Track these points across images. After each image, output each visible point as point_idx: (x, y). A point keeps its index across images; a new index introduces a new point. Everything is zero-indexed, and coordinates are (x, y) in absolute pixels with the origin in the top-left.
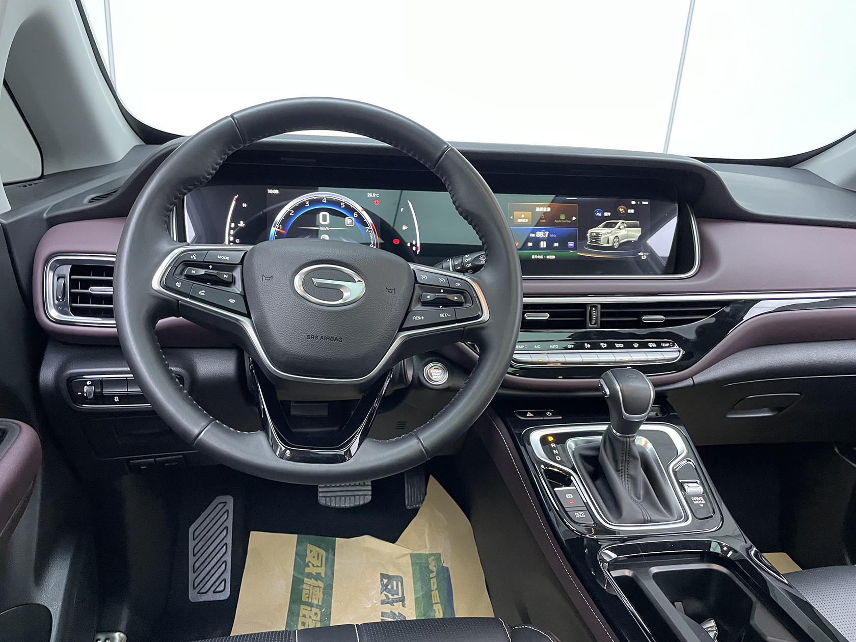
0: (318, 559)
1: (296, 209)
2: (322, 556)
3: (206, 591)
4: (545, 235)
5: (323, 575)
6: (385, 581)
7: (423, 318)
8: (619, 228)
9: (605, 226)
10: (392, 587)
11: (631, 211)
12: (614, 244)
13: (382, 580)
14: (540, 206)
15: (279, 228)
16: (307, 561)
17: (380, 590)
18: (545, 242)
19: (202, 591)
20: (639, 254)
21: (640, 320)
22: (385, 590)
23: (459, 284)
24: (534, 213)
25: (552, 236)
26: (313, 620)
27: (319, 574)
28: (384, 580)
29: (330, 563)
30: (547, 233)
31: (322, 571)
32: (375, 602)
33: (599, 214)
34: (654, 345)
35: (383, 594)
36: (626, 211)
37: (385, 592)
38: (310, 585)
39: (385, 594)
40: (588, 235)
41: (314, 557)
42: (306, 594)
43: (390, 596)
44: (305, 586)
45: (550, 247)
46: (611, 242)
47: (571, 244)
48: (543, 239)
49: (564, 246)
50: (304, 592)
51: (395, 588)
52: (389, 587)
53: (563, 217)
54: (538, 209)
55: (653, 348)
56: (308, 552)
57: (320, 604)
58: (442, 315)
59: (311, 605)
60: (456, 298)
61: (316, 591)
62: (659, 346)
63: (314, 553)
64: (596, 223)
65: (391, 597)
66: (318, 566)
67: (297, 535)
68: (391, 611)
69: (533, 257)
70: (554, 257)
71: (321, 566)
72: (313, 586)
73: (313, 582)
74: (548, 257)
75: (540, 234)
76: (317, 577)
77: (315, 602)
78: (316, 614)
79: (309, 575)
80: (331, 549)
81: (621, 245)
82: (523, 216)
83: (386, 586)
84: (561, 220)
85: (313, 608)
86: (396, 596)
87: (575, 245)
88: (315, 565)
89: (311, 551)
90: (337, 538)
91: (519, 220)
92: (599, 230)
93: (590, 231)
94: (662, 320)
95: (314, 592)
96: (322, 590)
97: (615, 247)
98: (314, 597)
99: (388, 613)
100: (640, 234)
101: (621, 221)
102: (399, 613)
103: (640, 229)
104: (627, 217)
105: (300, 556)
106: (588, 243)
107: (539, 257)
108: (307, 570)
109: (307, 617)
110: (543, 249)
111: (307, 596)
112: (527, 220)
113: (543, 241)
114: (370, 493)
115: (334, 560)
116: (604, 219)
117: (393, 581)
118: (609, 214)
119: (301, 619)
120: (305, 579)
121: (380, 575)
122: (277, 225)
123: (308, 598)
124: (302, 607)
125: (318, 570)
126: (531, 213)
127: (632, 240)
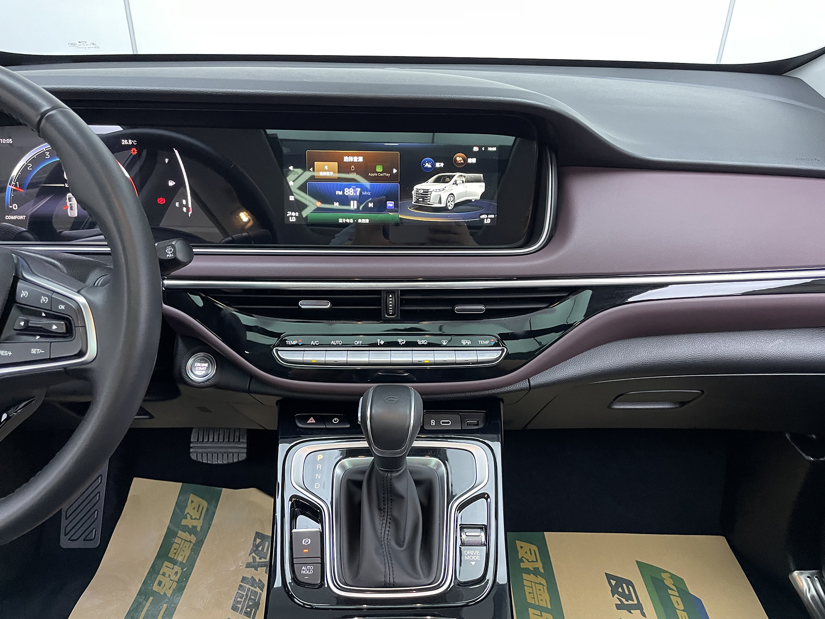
0: (198, 511)
1: (34, 161)
2: (203, 508)
3: (75, 539)
4: (355, 192)
5: (199, 529)
6: (258, 541)
7: (10, 354)
8: (455, 183)
9: (437, 181)
10: (263, 549)
11: (472, 161)
12: (448, 204)
13: (255, 540)
14: (349, 155)
15: (16, 186)
16: (185, 513)
17: (250, 550)
18: (355, 202)
19: (72, 538)
20: (482, 217)
21: (453, 310)
22: (254, 552)
23: (63, 307)
24: (341, 164)
25: (364, 193)
26: (171, 580)
27: (195, 527)
28: (257, 539)
29: (209, 516)
30: (359, 189)
31: (199, 524)
32: (240, 564)
33: (428, 165)
35: (251, 556)
36: (465, 160)
37: (253, 554)
38: (182, 539)
39: (253, 556)
40: (413, 192)
41: (194, 509)
42: (175, 549)
43: (257, 558)
44: (177, 540)
45: (362, 208)
46: (444, 201)
47: (390, 204)
48: (353, 198)
49: (381, 207)
50: (175, 546)
51: (265, 551)
52: (260, 549)
53: (379, 169)
54: (346, 159)
55: (466, 346)
56: (190, 501)
57: (184, 562)
58: (34, 351)
59: (174, 562)
60: (54, 327)
61: (186, 547)
62: (475, 344)
63: (196, 503)
64: (424, 177)
65: (258, 560)
66: (195, 519)
67: (181, 483)
68: (252, 577)
69: (340, 221)
70: (367, 221)
71: (199, 519)
72: (185, 540)
73: (186, 535)
74: (360, 221)
75: (349, 192)
76: (192, 531)
77: (180, 559)
78: (176, 573)
79: (185, 529)
80: (214, 501)
81: (456, 205)
82: (326, 168)
83: (257, 546)
84: (377, 173)
85: (175, 566)
86: (263, 560)
87: (396, 205)
88: (193, 517)
89: (192, 502)
90: (224, 489)
91: (322, 174)
92: (429, 185)
93: (416, 187)
94: (481, 310)
95: (184, 547)
96: (192, 544)
97: (450, 208)
98: (180, 554)
99: (248, 578)
100: (483, 190)
101: (458, 174)
102: (260, 580)
103: (483, 184)
104: (466, 168)
105: (180, 507)
106: (413, 203)
107: (348, 221)
108: (184, 522)
109: (167, 575)
110: (354, 211)
111: (175, 551)
112: (331, 174)
113: (353, 200)
114: (245, 451)
115: (214, 513)
116: (436, 171)
117: (266, 541)
118: (442, 165)
119: (160, 577)
120: (180, 532)
121: (255, 533)
122: (13, 183)
123: (175, 553)
124: (166, 563)
125: (195, 523)
126: (337, 163)
127: (473, 198)
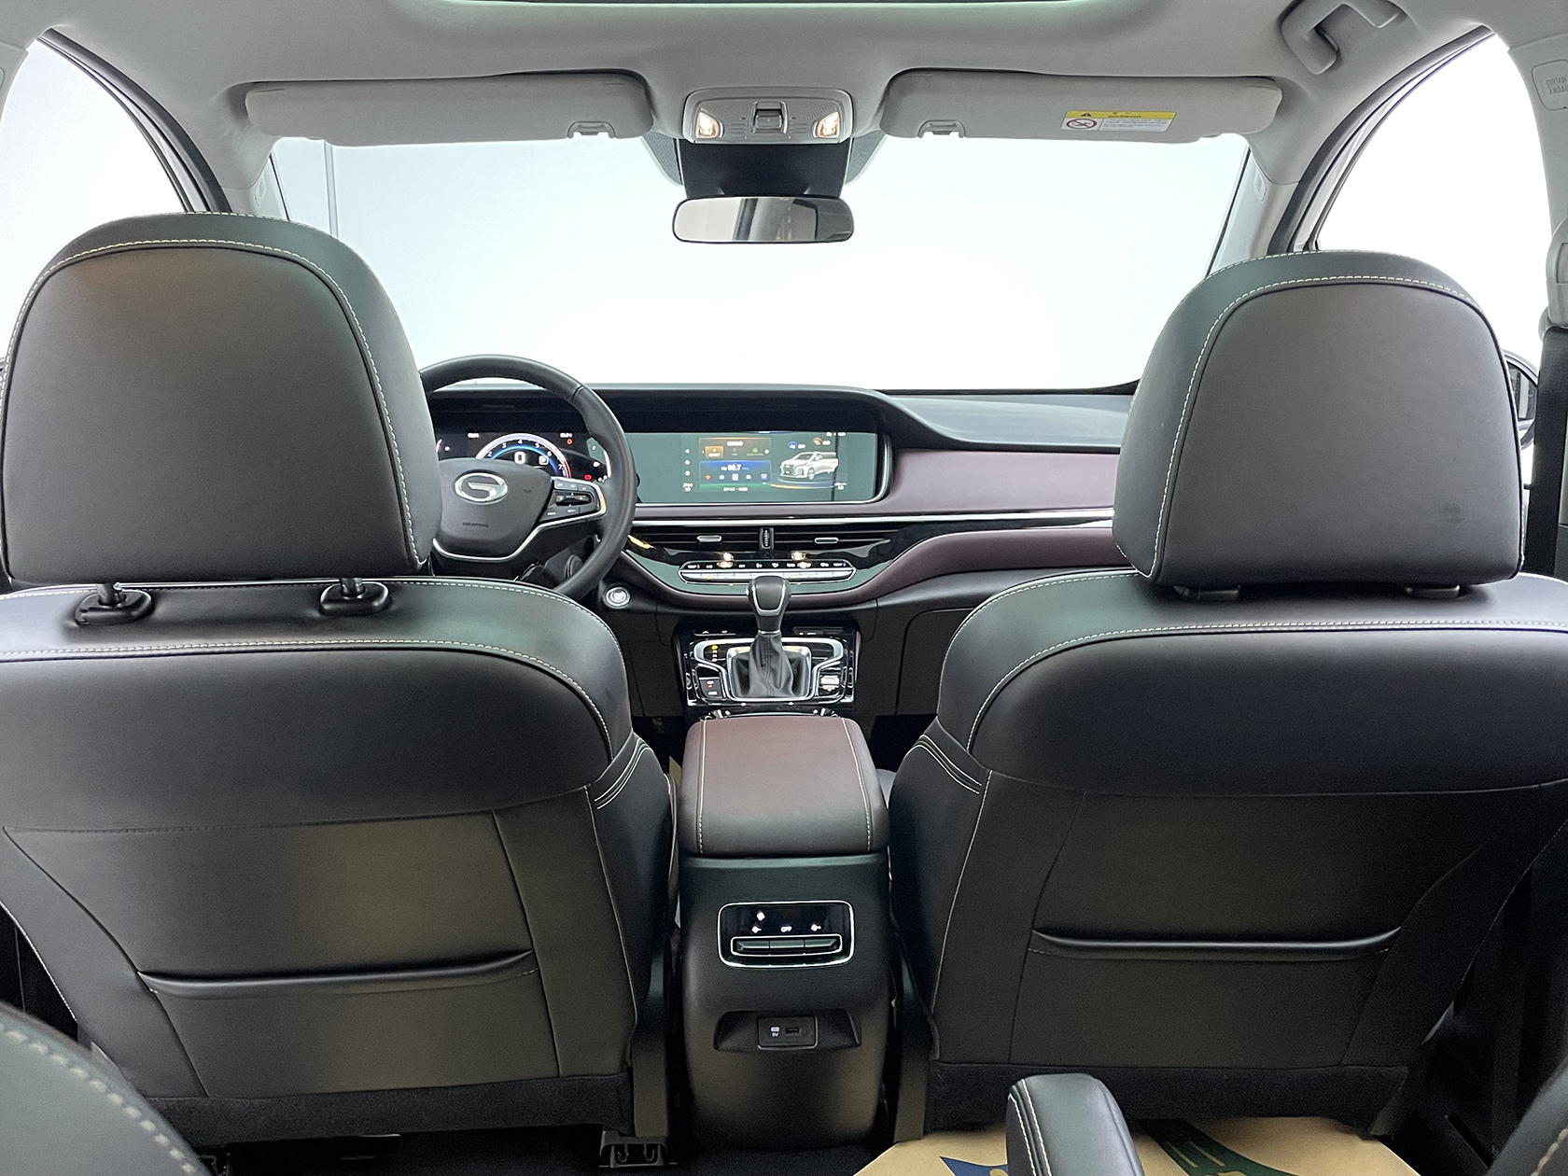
1: (494, 451)
4: (737, 468)
7: (556, 514)
8: (814, 460)
9: (800, 458)
12: (810, 475)
14: (731, 440)
18: (737, 475)
20: (836, 484)
21: (814, 542)
23: (585, 489)
24: (726, 448)
25: (744, 468)
30: (740, 466)
33: (794, 447)
34: (827, 565)
36: (821, 443)
40: (782, 467)
45: (742, 479)
46: (806, 472)
47: (764, 476)
48: (735, 472)
49: (757, 479)
53: (755, 450)
54: (730, 444)
55: (825, 567)
58: (569, 511)
60: (582, 498)
62: (831, 565)
64: (791, 455)
69: (725, 489)
70: (745, 489)
74: (740, 489)
75: (732, 468)
81: (816, 476)
82: (714, 450)
84: (753, 453)
87: (768, 476)
91: (711, 455)
92: (794, 462)
93: (783, 463)
94: (836, 541)
97: (811, 478)
100: (836, 464)
101: (816, 453)
103: (836, 460)
104: (823, 449)
106: (781, 475)
107: (731, 489)
110: (736, 482)
112: (718, 455)
113: (735, 474)
116: (798, 451)
118: (803, 447)
126: (722, 447)
127: (829, 471)
